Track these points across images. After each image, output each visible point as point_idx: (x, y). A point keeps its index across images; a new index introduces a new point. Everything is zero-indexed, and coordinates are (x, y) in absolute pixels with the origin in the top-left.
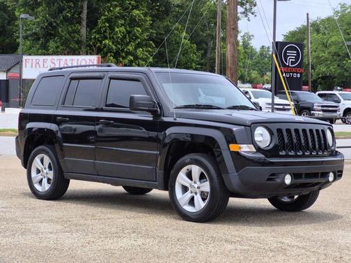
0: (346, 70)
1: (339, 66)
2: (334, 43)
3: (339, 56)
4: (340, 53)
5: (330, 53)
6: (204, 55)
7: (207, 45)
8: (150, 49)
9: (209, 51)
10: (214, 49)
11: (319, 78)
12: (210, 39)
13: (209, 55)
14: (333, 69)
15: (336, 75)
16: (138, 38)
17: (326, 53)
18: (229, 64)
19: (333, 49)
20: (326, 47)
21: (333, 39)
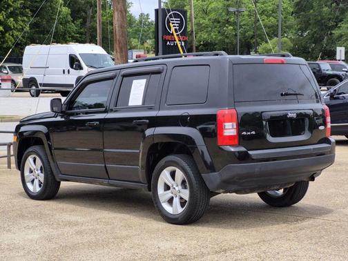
0: (227, 37)
1: (219, 32)
2: (214, 10)
3: (219, 22)
4: (220, 19)
5: (210, 20)
6: (83, 24)
7: (86, 13)
8: (25, 18)
9: (88, 20)
10: (93, 17)
11: (200, 45)
12: (88, 7)
13: (88, 24)
14: (214, 36)
15: (217, 42)
16: (11, 6)
17: (207, 19)
18: (118, 35)
19: (213, 16)
20: (206, 13)
21: (213, 6)
